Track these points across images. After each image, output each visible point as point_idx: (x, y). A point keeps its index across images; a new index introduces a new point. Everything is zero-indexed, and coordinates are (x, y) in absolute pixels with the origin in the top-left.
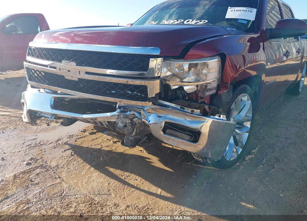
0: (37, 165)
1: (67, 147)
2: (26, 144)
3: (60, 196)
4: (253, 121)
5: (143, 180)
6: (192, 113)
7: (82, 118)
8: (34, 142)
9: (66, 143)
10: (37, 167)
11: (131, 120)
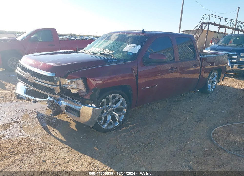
0: (16, 121)
1: (36, 113)
2: (17, 110)
3: (17, 135)
4: (128, 108)
5: (59, 133)
6: (77, 103)
7: (36, 99)
8: (21, 109)
9: (37, 112)
10: (16, 122)
11: (53, 103)
